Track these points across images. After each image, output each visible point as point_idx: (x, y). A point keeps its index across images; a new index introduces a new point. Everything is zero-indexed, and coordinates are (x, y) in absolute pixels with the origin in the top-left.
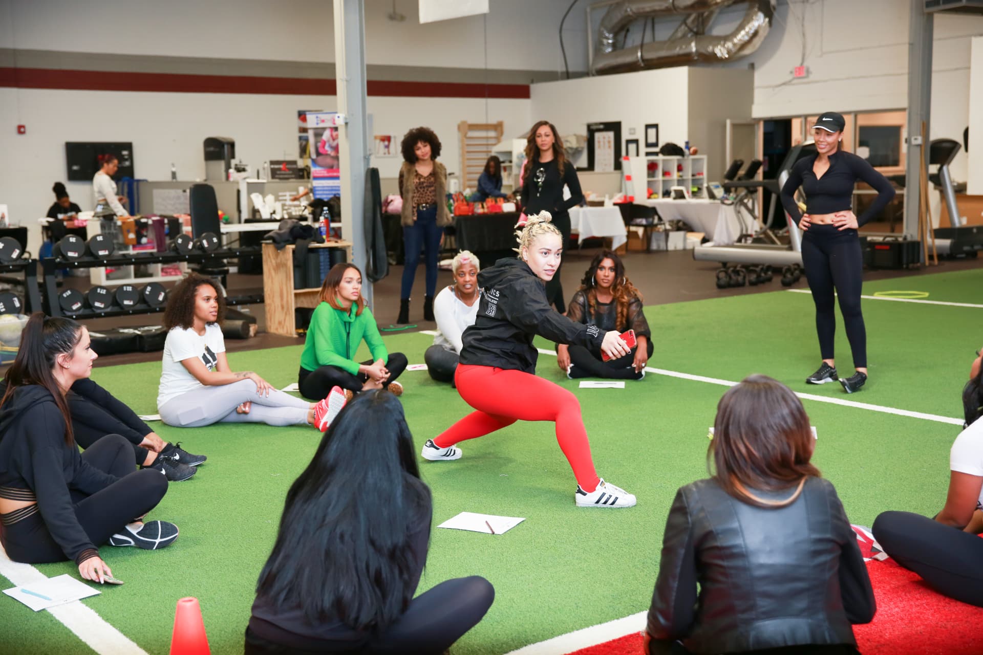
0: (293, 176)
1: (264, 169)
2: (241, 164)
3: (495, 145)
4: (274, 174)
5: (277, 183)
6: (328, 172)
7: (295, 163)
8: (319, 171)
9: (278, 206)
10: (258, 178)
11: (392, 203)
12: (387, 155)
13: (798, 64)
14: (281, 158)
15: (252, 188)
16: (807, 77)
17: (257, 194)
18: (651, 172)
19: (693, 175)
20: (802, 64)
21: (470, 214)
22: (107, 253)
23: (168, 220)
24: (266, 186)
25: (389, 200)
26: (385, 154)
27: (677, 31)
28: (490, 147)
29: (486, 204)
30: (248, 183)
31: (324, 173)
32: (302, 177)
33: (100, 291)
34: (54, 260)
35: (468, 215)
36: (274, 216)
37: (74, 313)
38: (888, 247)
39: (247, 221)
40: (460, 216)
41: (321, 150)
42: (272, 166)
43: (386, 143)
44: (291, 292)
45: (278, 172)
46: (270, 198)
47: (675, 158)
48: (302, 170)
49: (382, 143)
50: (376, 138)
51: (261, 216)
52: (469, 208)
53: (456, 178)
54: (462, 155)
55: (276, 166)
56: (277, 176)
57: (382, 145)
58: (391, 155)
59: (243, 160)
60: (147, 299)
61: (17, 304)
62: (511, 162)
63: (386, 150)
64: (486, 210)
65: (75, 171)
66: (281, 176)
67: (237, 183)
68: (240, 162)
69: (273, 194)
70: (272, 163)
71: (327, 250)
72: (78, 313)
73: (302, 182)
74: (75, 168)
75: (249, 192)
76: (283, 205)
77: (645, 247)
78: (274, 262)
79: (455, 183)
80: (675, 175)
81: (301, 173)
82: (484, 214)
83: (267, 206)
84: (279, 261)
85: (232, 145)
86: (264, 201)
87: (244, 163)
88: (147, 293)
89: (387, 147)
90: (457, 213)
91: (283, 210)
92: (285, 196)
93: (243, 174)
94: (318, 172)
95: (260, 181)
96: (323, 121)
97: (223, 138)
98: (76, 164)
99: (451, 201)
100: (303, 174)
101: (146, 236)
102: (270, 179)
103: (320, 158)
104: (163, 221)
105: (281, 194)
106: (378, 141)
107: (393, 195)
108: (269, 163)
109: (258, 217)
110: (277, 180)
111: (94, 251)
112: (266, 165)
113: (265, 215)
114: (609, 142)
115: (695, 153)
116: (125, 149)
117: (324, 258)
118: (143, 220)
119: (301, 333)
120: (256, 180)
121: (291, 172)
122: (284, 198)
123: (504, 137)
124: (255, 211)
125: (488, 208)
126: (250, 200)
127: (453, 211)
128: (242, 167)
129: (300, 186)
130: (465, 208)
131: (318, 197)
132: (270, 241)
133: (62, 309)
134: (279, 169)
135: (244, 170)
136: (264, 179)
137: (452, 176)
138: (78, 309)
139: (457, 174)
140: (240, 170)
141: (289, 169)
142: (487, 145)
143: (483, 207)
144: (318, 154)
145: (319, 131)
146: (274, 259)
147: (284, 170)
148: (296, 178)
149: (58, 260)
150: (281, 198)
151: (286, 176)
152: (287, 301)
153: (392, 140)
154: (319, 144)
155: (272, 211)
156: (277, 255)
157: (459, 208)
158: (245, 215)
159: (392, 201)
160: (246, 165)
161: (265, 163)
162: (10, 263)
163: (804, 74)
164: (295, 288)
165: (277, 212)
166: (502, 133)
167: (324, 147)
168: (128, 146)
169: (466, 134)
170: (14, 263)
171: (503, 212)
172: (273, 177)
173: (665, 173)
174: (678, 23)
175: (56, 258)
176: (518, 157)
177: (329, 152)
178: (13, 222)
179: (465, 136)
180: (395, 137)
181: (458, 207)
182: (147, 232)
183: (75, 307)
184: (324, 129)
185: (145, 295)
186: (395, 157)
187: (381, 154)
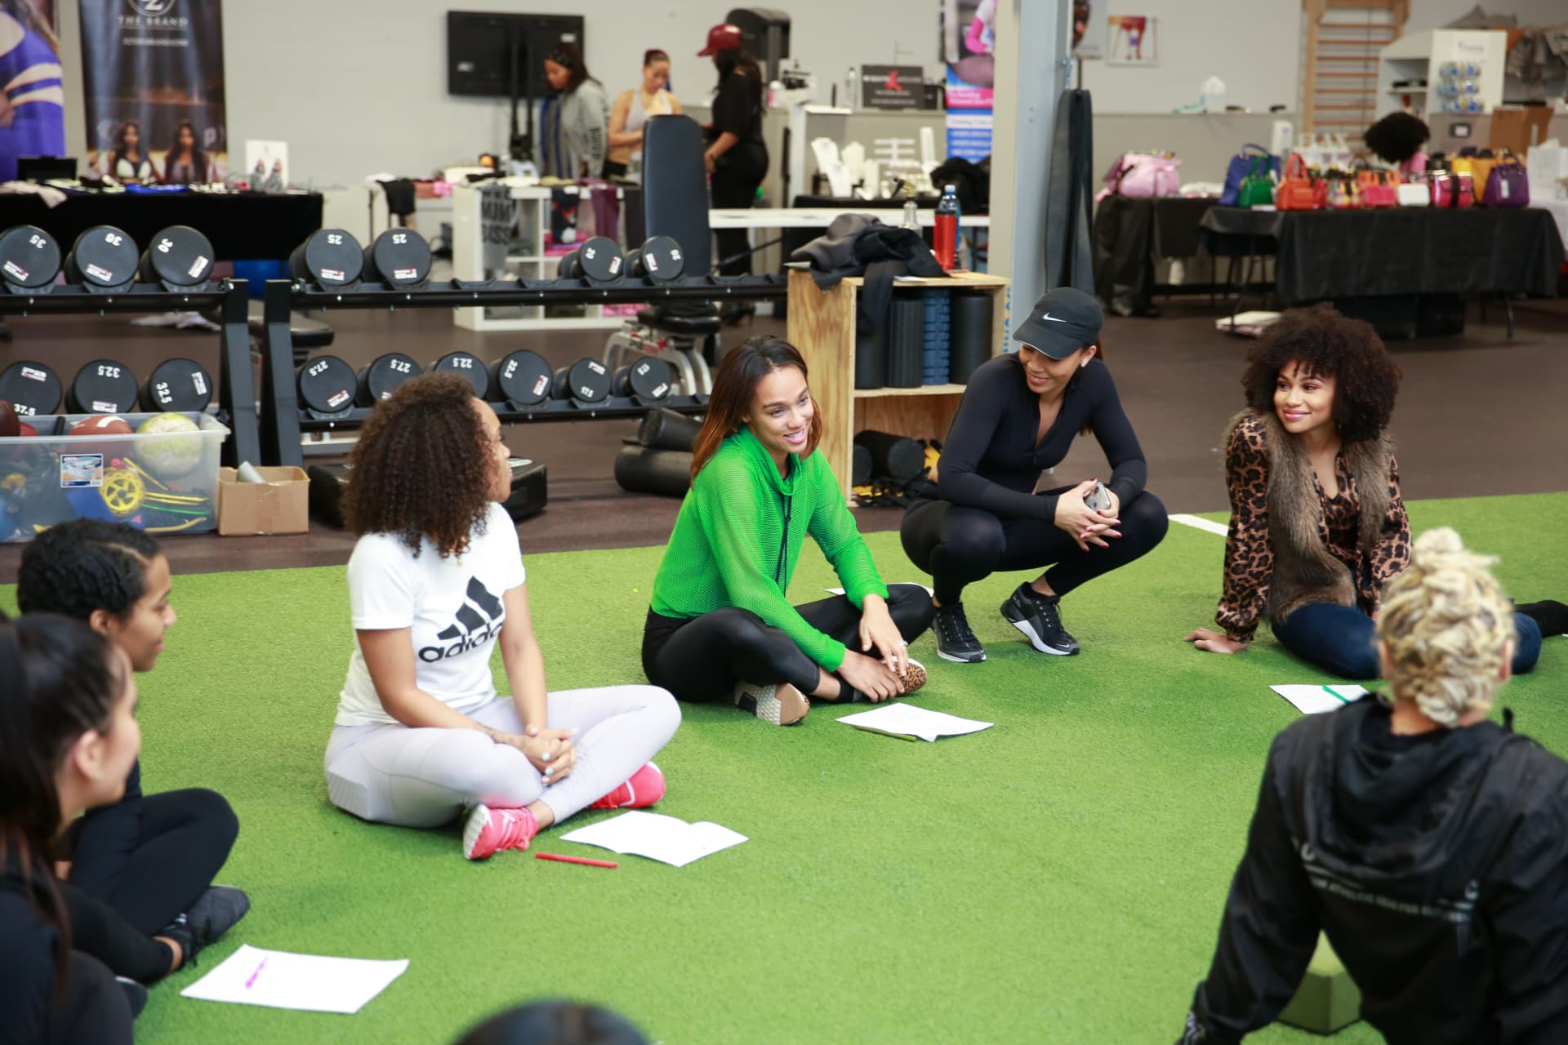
0: (912, 102)
1: (848, 83)
2: (798, 70)
3: (1386, 43)
4: (870, 94)
5: (877, 118)
7: (917, 71)
9: (871, 171)
10: (834, 104)
11: (1132, 172)
12: (1134, 61)
14: (887, 60)
15: (821, 126)
17: (826, 140)
21: (1316, 206)
22: (414, 275)
23: (626, 193)
24: (850, 121)
25: (1126, 166)
26: (1129, 58)
28: (1372, 47)
29: (1357, 185)
30: (809, 114)
31: (974, 98)
32: (931, 105)
33: (398, 365)
34: (289, 285)
35: (1312, 210)
36: (860, 192)
37: (332, 417)
39: (801, 202)
40: (1291, 209)
41: (970, 44)
42: (867, 78)
43: (1135, 33)
44: (847, 392)
45: (879, 92)
46: (854, 150)
48: (933, 89)
49: (1124, 33)
50: (1111, 20)
51: (830, 188)
52: (1315, 194)
53: (1289, 117)
54: (1307, 67)
55: (875, 79)
56: (875, 101)
57: (1125, 36)
58: (1143, 61)
59: (801, 63)
60: (508, 390)
61: (201, 388)
62: (1424, 83)
63: (1133, 49)
64: (1356, 200)
65: (464, 73)
66: (885, 102)
67: (786, 113)
68: (797, 66)
69: (862, 142)
70: (867, 70)
71: (946, 293)
72: (341, 416)
73: (933, 116)
74: (464, 67)
75: (810, 136)
76: (883, 169)
78: (811, 315)
79: (1285, 131)
81: (930, 97)
82: (1350, 207)
83: (845, 169)
84: (823, 314)
85: (785, 27)
86: (840, 158)
87: (803, 69)
88: (508, 375)
89: (1136, 42)
90: (1285, 205)
91: (882, 177)
92: (889, 146)
93: (799, 94)
94: (961, 95)
95: (838, 110)
97: (767, 12)
98: (466, 60)
99: (1273, 174)
100: (930, 98)
101: (573, 226)
102: (860, 108)
103: (967, 62)
104: (614, 193)
105: (878, 142)
106: (1115, 28)
107: (1137, 153)
108: (859, 70)
109: (824, 192)
110: (876, 111)
111: (384, 270)
112: (852, 75)
113: (840, 188)
116: (569, 31)
117: (937, 313)
118: (571, 190)
119: (867, 497)
120: (828, 109)
121: (906, 93)
122: (886, 151)
123: (1408, 26)
124: (818, 180)
125: (1361, 193)
126: (810, 155)
127: (1275, 199)
128: (800, 77)
129: (926, 125)
130: (1304, 193)
131: (957, 153)
132: (807, 264)
133: (303, 404)
134: (882, 86)
135: (801, 84)
136: (845, 106)
137: (1280, 112)
138: (342, 408)
139: (1291, 107)
140: (793, 84)
141: (904, 86)
142: (1368, 43)
143: (1349, 192)
144: (964, 52)
146: (814, 310)
147: (893, 89)
148: (918, 106)
149: (297, 287)
150: (878, 151)
151: (896, 102)
152: (838, 417)
153: (1149, 26)
154: (968, 30)
155: (856, 182)
156: (819, 303)
157: (1291, 192)
158: (799, 186)
159: (1132, 167)
160: (807, 74)
161: (852, 69)
162: (185, 290)
164: (858, 386)
165: (866, 183)
166: (1405, 17)
167: (978, 37)
168: (575, 24)
169: (1320, 16)
170: (194, 290)
171: (1398, 204)
172: (867, 103)
175: (294, 283)
176: (1442, 73)
178: (297, 181)
179: (1318, 21)
180: (1155, 21)
181: (1287, 190)
182: (576, 216)
183: (334, 402)
185: (502, 380)
186: (1150, 66)
187: (1121, 58)
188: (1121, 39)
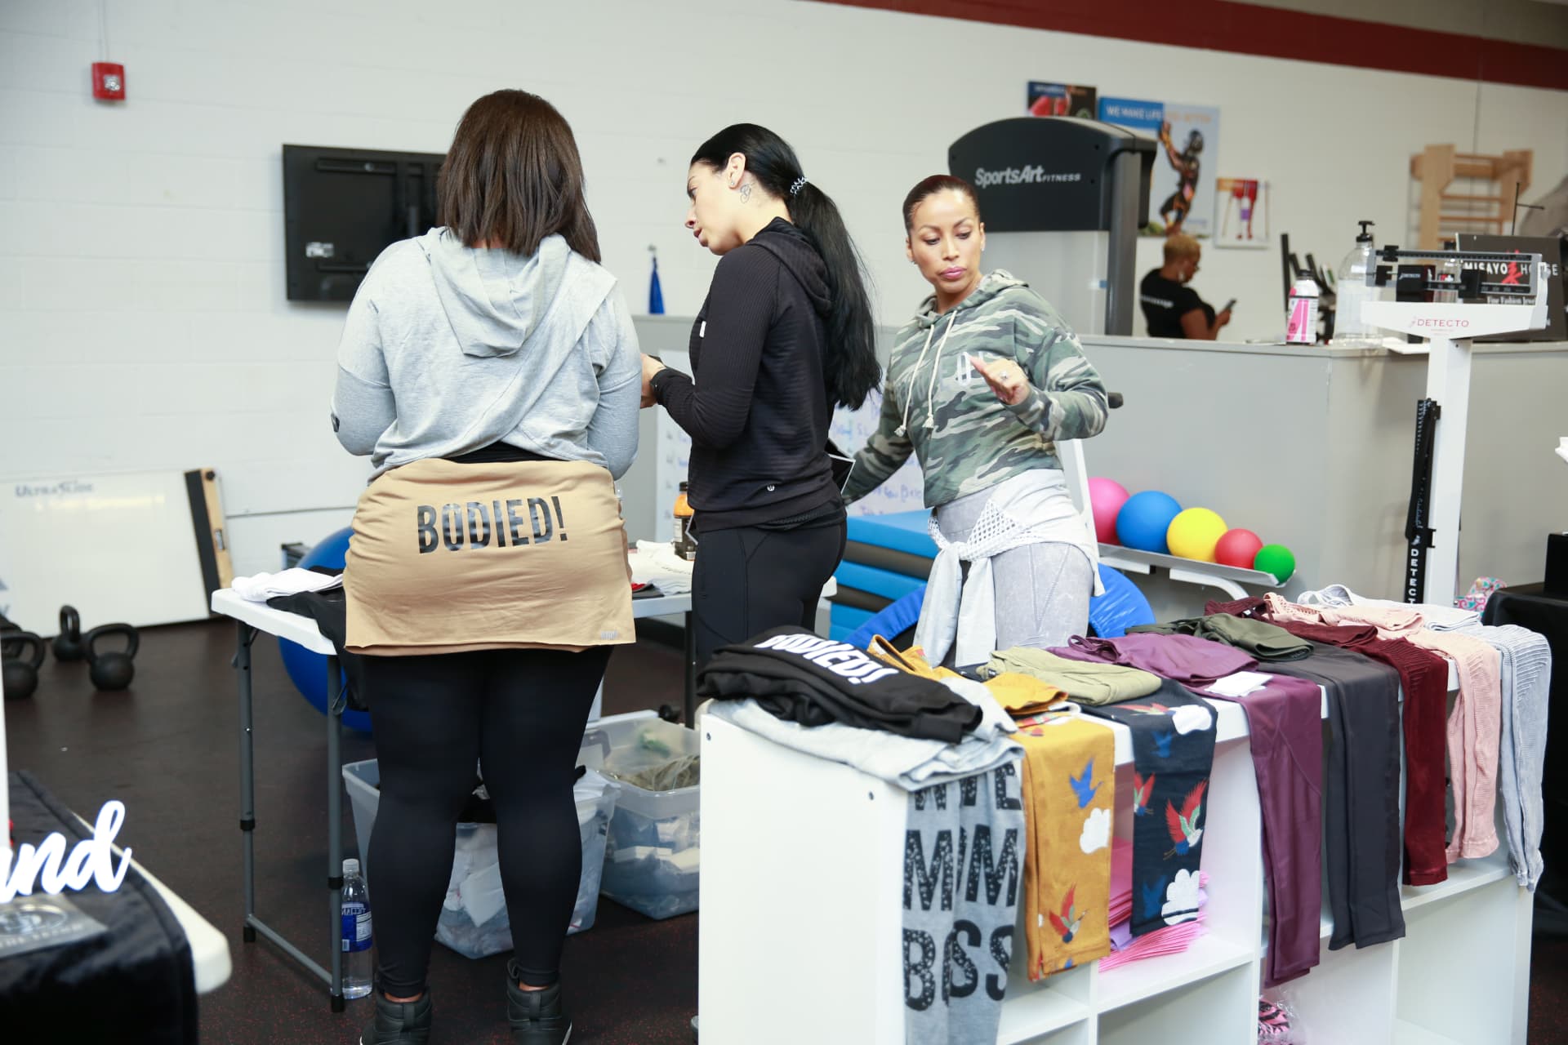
12: (1245, 242)
26: (1240, 237)
43: (1246, 202)
49: (1235, 201)
50: (1220, 184)
57: (1235, 206)
63: (1244, 225)
74: (316, 250)
89: (1247, 215)
106: (1225, 195)
153: (1261, 193)
166: (1522, 186)
169: (1445, 186)
179: (1442, 192)
180: (1267, 186)
186: (1262, 249)
187: (1230, 240)
188: (1231, 207)
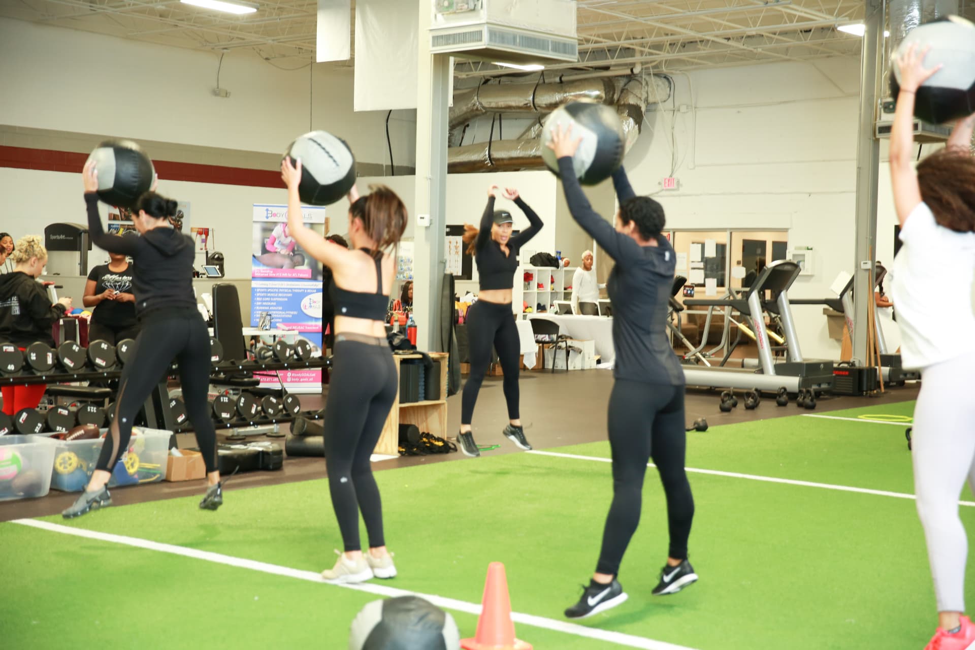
6: (274, 272)
8: (264, 270)
12: (204, 251)
13: (667, 176)
16: (678, 189)
18: (526, 283)
19: (565, 289)
20: (671, 176)
26: (202, 249)
27: (529, 129)
31: (268, 273)
38: (847, 373)
41: (268, 247)
43: (204, 236)
47: (549, 269)
50: (192, 230)
57: (199, 238)
63: (203, 245)
77: (541, 367)
80: (548, 288)
89: (204, 241)
94: (261, 271)
96: (275, 215)
97: (79, 225)
103: (266, 256)
114: (456, 247)
115: (567, 264)
138: (183, 422)
144: (265, 251)
145: (269, 226)
154: (267, 241)
163: (675, 186)
167: (273, 244)
173: (540, 286)
174: (529, 122)
177: (278, 250)
180: (213, 230)
184: (275, 223)
